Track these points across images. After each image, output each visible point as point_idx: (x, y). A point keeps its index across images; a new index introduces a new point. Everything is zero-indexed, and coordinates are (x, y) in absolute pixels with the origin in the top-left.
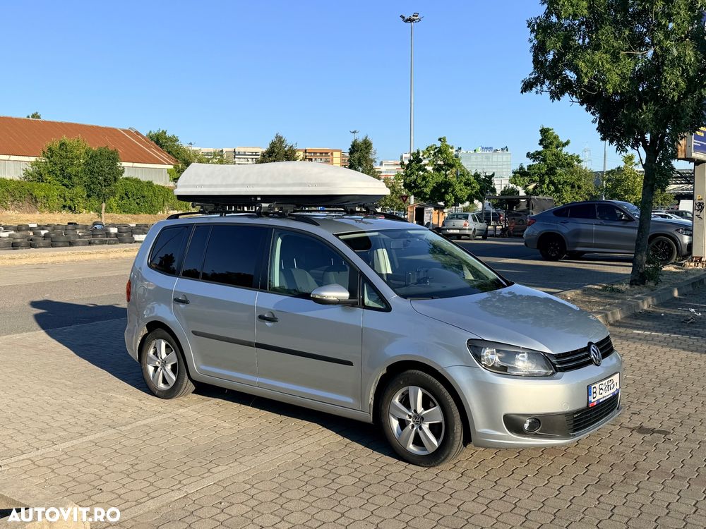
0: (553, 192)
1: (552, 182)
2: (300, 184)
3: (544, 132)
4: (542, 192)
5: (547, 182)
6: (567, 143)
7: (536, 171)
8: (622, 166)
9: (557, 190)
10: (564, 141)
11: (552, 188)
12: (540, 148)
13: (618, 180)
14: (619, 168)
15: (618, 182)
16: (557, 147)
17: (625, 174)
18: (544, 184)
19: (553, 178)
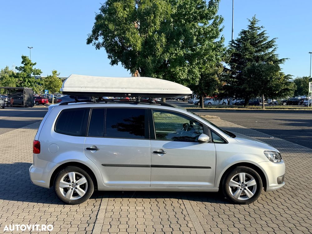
0: (30, 86)
1: (29, 81)
2: (158, 89)
3: (24, 58)
4: (25, 86)
5: (27, 81)
6: (35, 64)
7: (22, 76)
8: (52, 75)
9: (31, 86)
10: (34, 63)
11: (30, 84)
12: (23, 65)
13: (50, 81)
14: (50, 76)
15: (51, 82)
16: (30, 65)
17: (54, 79)
18: (25, 82)
19: (29, 79)
